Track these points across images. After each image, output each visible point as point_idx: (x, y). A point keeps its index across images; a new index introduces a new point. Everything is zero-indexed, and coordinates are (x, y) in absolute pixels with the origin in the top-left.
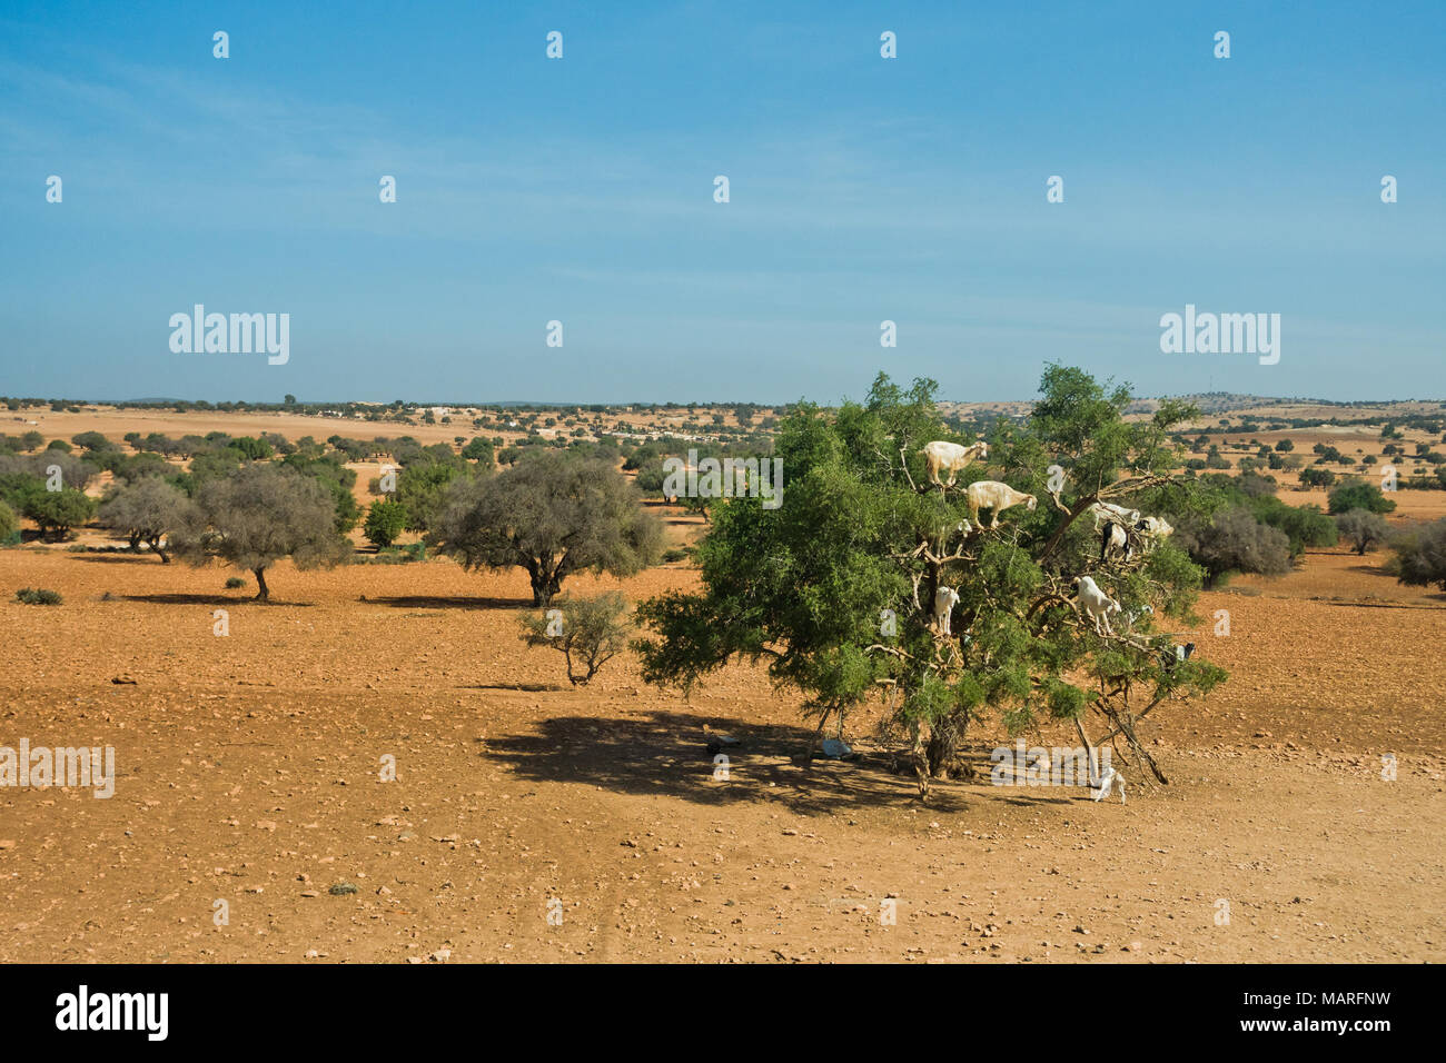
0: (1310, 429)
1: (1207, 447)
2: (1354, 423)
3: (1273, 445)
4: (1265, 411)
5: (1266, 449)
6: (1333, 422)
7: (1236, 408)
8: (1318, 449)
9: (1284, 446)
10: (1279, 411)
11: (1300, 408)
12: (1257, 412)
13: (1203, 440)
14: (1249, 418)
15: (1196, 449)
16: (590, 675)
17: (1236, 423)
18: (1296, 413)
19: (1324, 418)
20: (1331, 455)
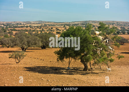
0: (54, 26)
1: (41, 28)
2: (59, 25)
3: (50, 28)
4: (47, 23)
5: (49, 29)
6: (57, 25)
7: (43, 23)
8: (56, 29)
9: (52, 28)
10: (49, 23)
11: (52, 23)
12: (46, 23)
13: (41, 27)
14: (45, 24)
15: (40, 29)
16: (19, 62)
17: (44, 25)
18: (51, 24)
19: (56, 24)
20: (58, 30)
